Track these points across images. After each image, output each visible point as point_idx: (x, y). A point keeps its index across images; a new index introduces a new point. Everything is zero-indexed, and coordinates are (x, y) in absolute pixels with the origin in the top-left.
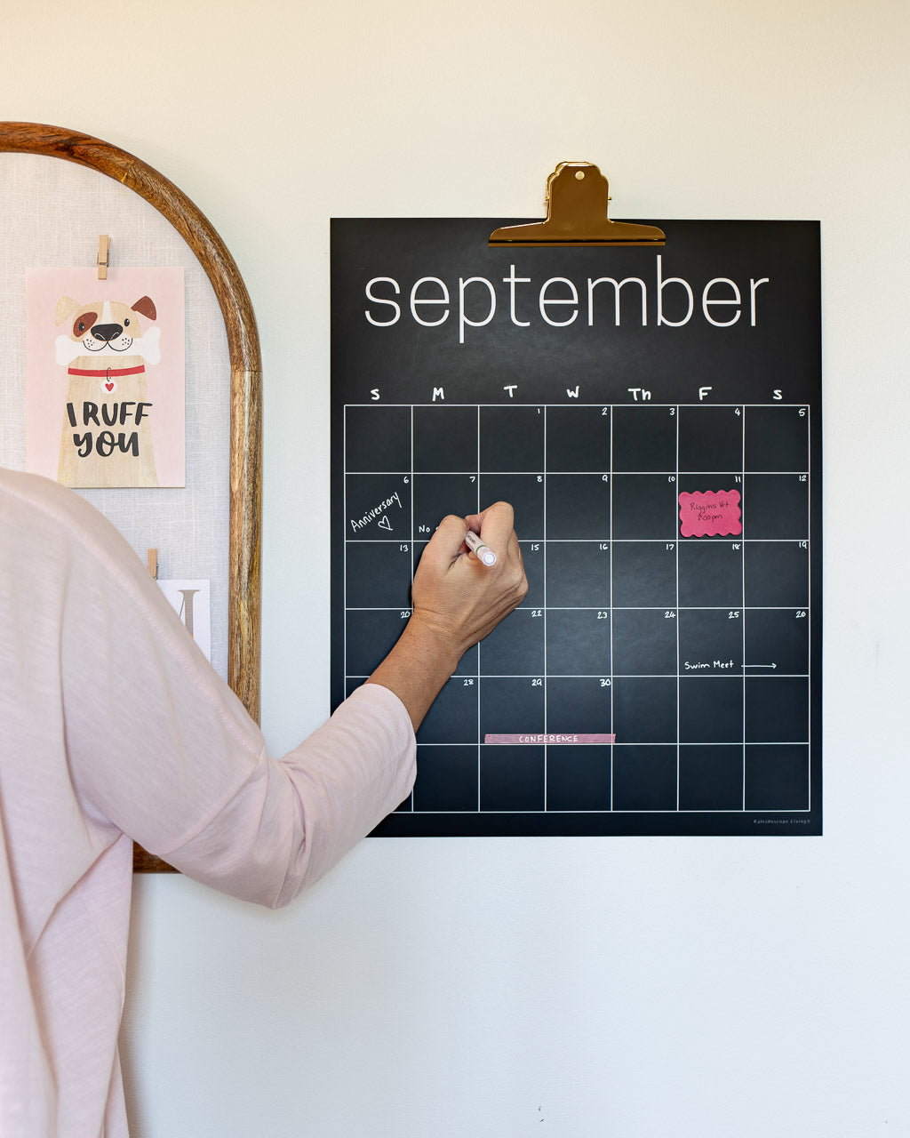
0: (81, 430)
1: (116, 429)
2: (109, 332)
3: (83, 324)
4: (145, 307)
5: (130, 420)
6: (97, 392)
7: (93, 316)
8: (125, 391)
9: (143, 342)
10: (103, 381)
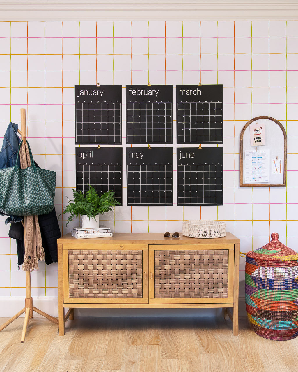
0: (255, 140)
1: (259, 140)
2: (257, 131)
3: (255, 130)
4: (261, 128)
5: (260, 139)
6: (257, 136)
7: (256, 129)
8: (259, 136)
9: (261, 131)
10: (257, 135)
